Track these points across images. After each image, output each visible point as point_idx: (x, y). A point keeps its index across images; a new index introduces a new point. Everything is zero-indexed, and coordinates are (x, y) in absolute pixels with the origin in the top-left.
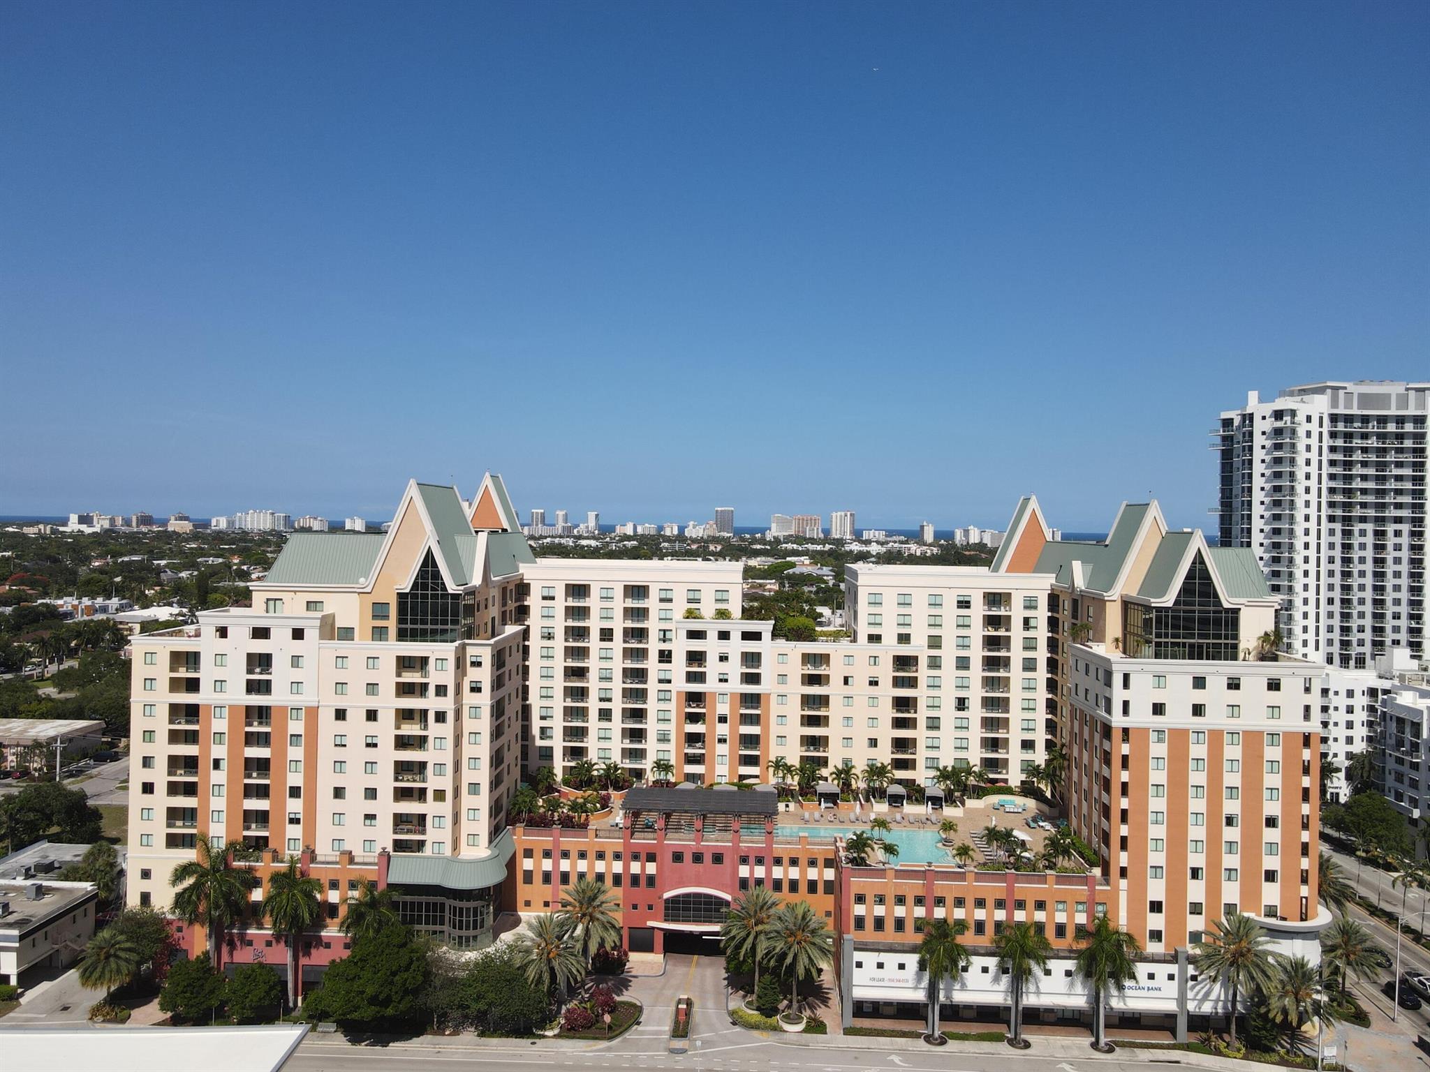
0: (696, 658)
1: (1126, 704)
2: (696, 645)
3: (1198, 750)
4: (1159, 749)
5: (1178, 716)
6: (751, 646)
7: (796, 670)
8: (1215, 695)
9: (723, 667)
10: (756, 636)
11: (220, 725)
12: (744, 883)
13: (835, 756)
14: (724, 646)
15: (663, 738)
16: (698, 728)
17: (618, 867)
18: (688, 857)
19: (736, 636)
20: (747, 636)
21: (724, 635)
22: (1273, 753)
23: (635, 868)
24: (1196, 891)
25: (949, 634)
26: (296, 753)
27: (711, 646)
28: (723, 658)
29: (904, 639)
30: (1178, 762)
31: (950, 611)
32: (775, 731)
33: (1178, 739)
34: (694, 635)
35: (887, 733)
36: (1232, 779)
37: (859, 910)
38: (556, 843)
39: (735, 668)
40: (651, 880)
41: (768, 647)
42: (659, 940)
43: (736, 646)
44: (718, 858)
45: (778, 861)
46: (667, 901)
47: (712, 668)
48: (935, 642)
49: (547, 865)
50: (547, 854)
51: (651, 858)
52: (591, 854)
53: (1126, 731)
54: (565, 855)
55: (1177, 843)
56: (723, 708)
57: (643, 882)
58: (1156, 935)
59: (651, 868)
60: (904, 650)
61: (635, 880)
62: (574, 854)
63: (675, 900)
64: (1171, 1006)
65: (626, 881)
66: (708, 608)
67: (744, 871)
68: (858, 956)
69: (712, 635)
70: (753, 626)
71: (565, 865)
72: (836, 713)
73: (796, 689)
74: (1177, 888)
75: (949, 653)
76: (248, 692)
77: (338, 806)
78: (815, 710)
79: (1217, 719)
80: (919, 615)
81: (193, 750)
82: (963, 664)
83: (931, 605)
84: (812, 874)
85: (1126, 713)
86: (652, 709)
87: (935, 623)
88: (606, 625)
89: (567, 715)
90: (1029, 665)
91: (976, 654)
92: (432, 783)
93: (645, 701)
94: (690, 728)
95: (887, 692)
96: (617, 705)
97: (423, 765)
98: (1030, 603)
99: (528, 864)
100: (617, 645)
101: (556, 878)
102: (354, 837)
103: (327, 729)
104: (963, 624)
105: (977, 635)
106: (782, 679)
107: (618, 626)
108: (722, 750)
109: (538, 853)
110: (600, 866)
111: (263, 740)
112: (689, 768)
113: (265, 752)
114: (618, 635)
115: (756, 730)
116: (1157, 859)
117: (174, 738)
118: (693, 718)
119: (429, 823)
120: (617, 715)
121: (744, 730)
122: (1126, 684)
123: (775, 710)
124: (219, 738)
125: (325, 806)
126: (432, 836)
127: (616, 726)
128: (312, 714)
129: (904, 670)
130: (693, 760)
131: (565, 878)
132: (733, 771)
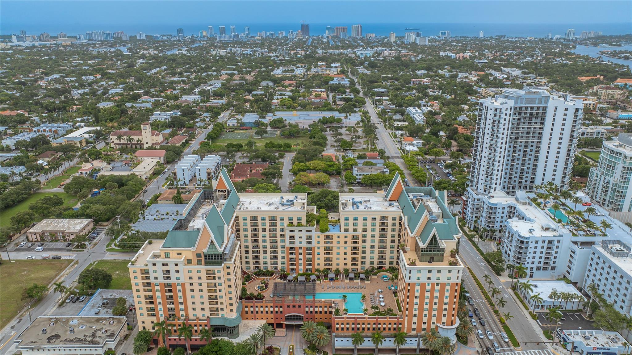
0: (292, 237)
1: (410, 277)
2: (292, 234)
3: (428, 288)
4: (418, 288)
5: (424, 280)
6: (309, 234)
7: (322, 239)
8: (434, 275)
9: (300, 240)
10: (310, 231)
11: (158, 288)
12: (307, 312)
13: (335, 262)
14: (300, 234)
15: (283, 258)
16: (294, 256)
17: (272, 309)
18: (291, 306)
19: (304, 231)
20: (307, 231)
21: (300, 231)
22: (448, 288)
23: (277, 309)
24: (425, 319)
25: (369, 228)
26: (180, 294)
27: (296, 234)
28: (300, 237)
29: (355, 230)
30: (423, 291)
31: (369, 222)
32: (316, 256)
33: (423, 285)
34: (291, 231)
35: (350, 256)
36: (437, 294)
37: (337, 326)
38: (254, 304)
39: (304, 240)
40: (281, 312)
41: (314, 234)
42: (284, 326)
43: (304, 234)
44: (300, 306)
45: (316, 307)
46: (286, 317)
47: (297, 240)
48: (365, 230)
49: (252, 309)
50: (252, 307)
51: (281, 307)
52: (264, 306)
53: (409, 284)
54: (257, 307)
55: (421, 309)
56: (301, 251)
57: (279, 312)
58: (414, 329)
59: (281, 309)
60: (355, 234)
61: (277, 312)
62: (259, 306)
63: (288, 316)
64: (416, 347)
65: (274, 312)
66: (295, 222)
67: (307, 309)
68: (336, 339)
69: (297, 231)
70: (309, 228)
71: (257, 309)
72: (335, 251)
73: (322, 245)
74: (420, 319)
75: (369, 233)
76: (164, 279)
77: (194, 306)
78: (328, 251)
79: (434, 280)
80: (360, 222)
81: (151, 294)
82: (373, 236)
83: (364, 220)
84: (326, 309)
85: (410, 279)
86: (279, 250)
87: (365, 225)
88: (264, 227)
89: (253, 252)
90: (393, 236)
91: (377, 233)
92: (219, 300)
93: (276, 247)
94: (291, 256)
95: (350, 245)
96: (268, 249)
97: (216, 296)
98: (394, 219)
99: (247, 309)
100: (268, 233)
101: (255, 312)
102: (199, 313)
103: (188, 288)
104: (373, 225)
105: (378, 228)
106: (318, 243)
107: (267, 227)
108: (301, 262)
109: (249, 306)
110: (267, 309)
111: (170, 291)
112: (291, 267)
113: (171, 294)
114: (268, 230)
115: (311, 256)
116: (416, 312)
117: (145, 291)
118: (291, 254)
119: (219, 309)
120: (268, 252)
121: (307, 256)
122: (410, 273)
123: (316, 251)
124: (158, 291)
125: (190, 306)
126: (220, 312)
127: (269, 255)
128: (183, 285)
129: (355, 239)
130: (292, 264)
131: (257, 312)
132: (304, 267)
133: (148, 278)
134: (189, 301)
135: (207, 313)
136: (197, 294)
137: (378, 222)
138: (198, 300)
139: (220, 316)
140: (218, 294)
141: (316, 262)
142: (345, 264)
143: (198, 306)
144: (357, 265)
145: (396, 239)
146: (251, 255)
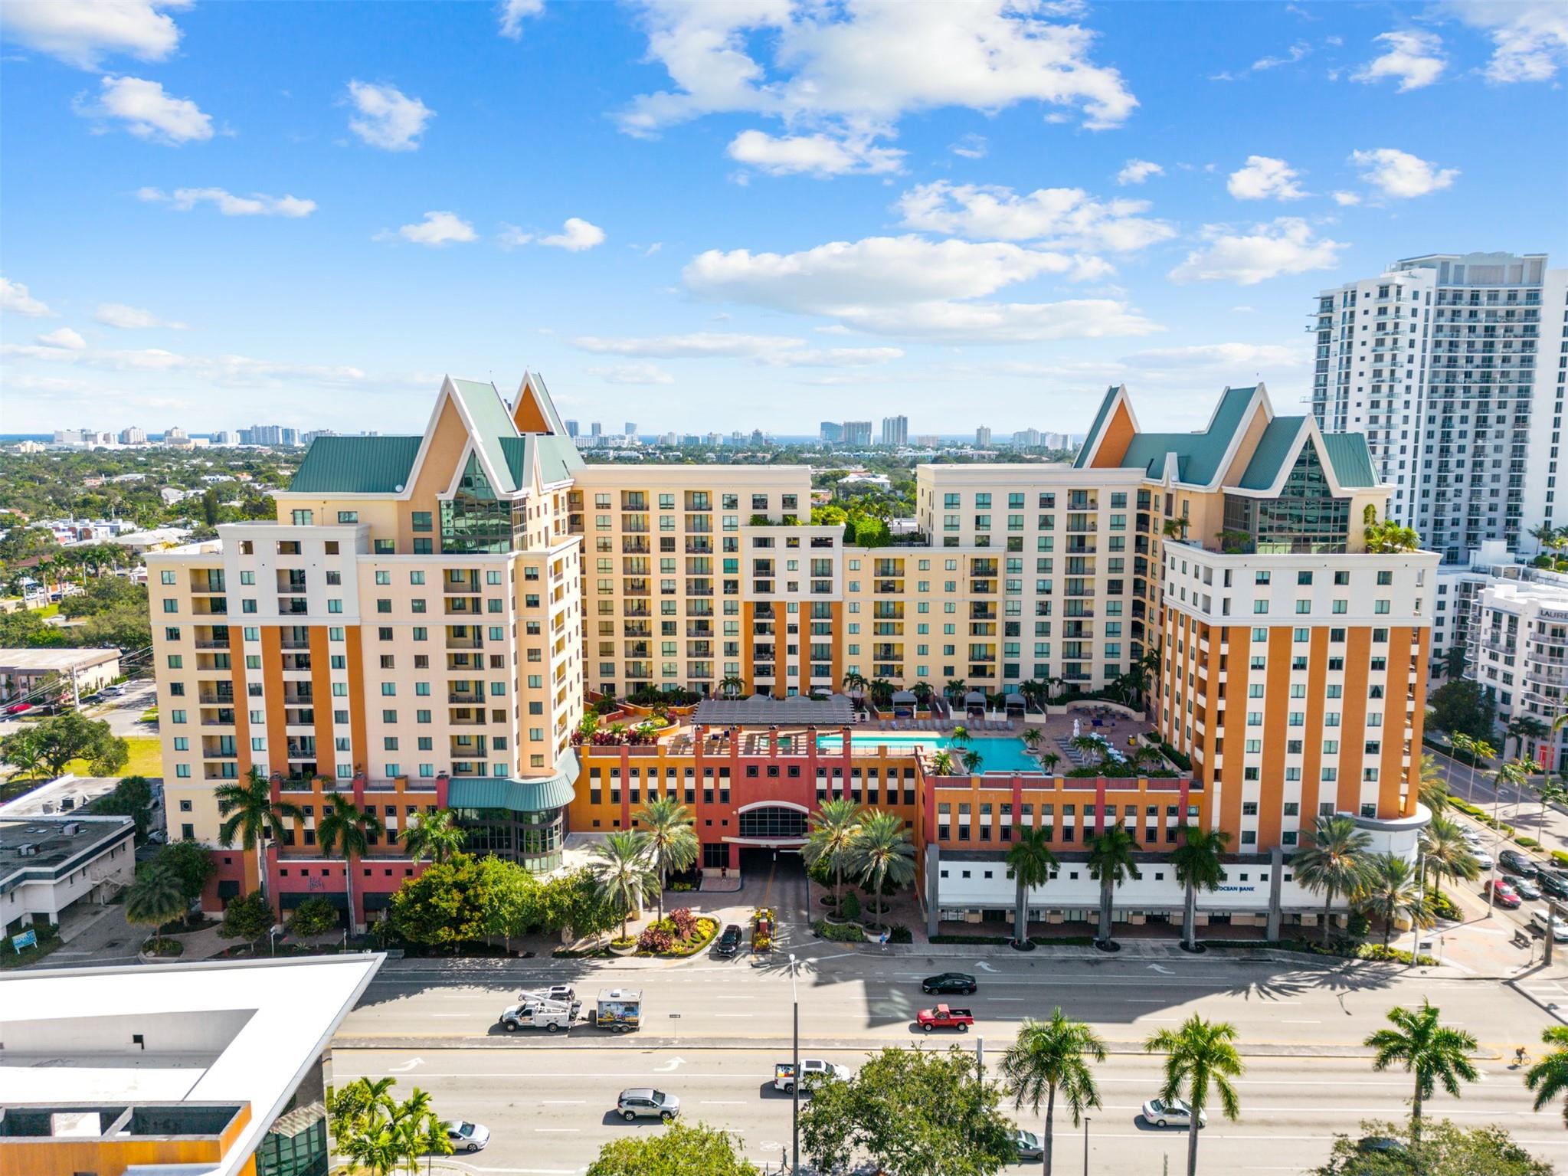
0: (763, 567)
1: (1226, 601)
2: (763, 554)
3: (1301, 650)
4: (1259, 650)
5: (1283, 613)
6: (822, 553)
7: (867, 577)
8: (1322, 590)
9: (792, 577)
10: (826, 542)
11: (253, 649)
12: (821, 795)
13: (910, 663)
14: (793, 554)
15: (731, 649)
16: (768, 639)
17: (690, 783)
18: (763, 772)
19: (805, 543)
20: (818, 543)
21: (793, 543)
22: (1379, 651)
23: (708, 783)
24: (1292, 792)
25: (1031, 534)
26: (339, 676)
27: (778, 554)
28: (792, 568)
29: (982, 542)
30: (1279, 665)
31: (1032, 512)
32: (848, 639)
33: (1280, 637)
34: (762, 542)
35: (963, 640)
36: (1335, 679)
37: (944, 819)
38: (624, 760)
39: (804, 577)
40: (725, 795)
41: (839, 554)
42: (734, 856)
43: (806, 554)
44: (794, 772)
45: (856, 773)
46: (742, 816)
47: (780, 578)
48: (1016, 545)
49: (616, 783)
50: (615, 773)
51: (725, 772)
52: (662, 771)
53: (1225, 631)
54: (635, 772)
55: (1275, 746)
56: (793, 618)
57: (717, 797)
58: (1249, 837)
59: (725, 783)
60: (983, 553)
61: (709, 795)
62: (643, 771)
63: (750, 814)
64: (1263, 906)
65: (699, 797)
66: (775, 513)
67: (821, 783)
68: (943, 865)
69: (780, 543)
70: (823, 532)
71: (634, 783)
72: (911, 619)
73: (869, 597)
74: (1272, 790)
75: (1030, 555)
76: (282, 612)
77: (390, 730)
78: (888, 617)
79: (1323, 616)
80: (999, 516)
81: (225, 675)
82: (1044, 567)
83: (1011, 505)
84: (892, 784)
85: (1225, 612)
86: (718, 621)
87: (1015, 524)
88: (667, 534)
89: (629, 631)
90: (1115, 566)
91: (1059, 556)
92: (491, 704)
93: (710, 612)
94: (758, 639)
95: (964, 597)
96: (681, 619)
97: (479, 684)
98: (1118, 501)
99: (596, 783)
100: (680, 556)
101: (626, 797)
102: (409, 760)
103: (372, 648)
104: (1046, 523)
105: (1060, 535)
106: (854, 588)
107: (680, 535)
108: (793, 660)
109: (606, 772)
110: (672, 783)
111: (302, 663)
112: (759, 681)
113: (305, 676)
114: (680, 545)
115: (827, 640)
116: (1253, 760)
117: (203, 663)
118: (761, 629)
119: (489, 744)
120: (681, 628)
121: (815, 639)
122: (1227, 584)
123: (848, 619)
124: (253, 662)
125: (376, 730)
126: (493, 757)
127: (681, 640)
128: (354, 635)
129: (983, 571)
130: (762, 671)
131: (635, 796)
132: (804, 681)
133: (219, 606)
134: (375, 704)
135: (441, 760)
136: (404, 674)
137: (1061, 513)
138: (406, 704)
139: (490, 774)
140: (488, 675)
141: (848, 663)
142: (949, 671)
143: (407, 730)
144: (992, 675)
145: (1128, 576)
146: (619, 640)
